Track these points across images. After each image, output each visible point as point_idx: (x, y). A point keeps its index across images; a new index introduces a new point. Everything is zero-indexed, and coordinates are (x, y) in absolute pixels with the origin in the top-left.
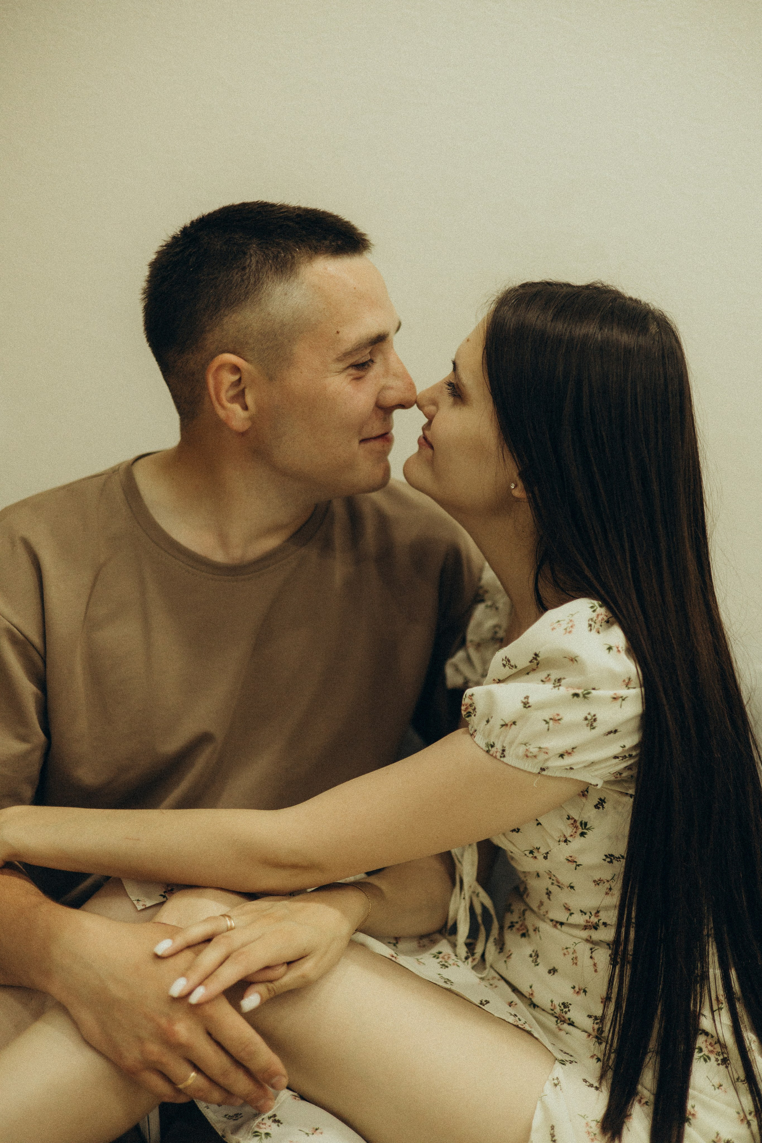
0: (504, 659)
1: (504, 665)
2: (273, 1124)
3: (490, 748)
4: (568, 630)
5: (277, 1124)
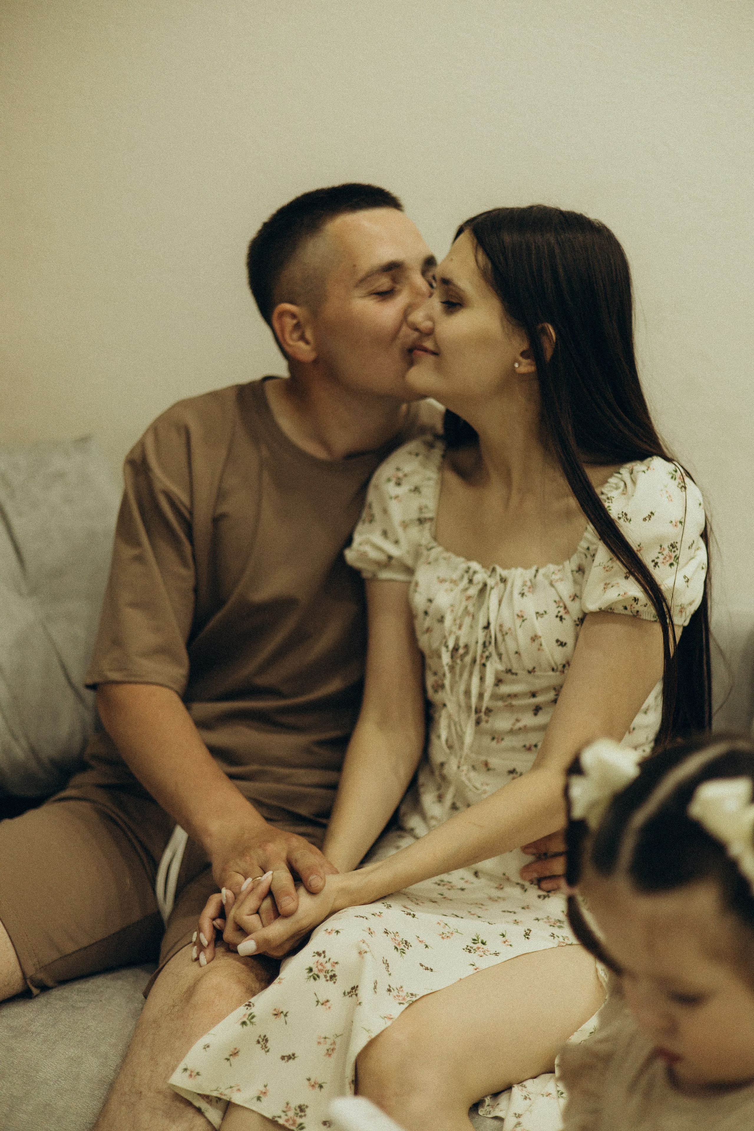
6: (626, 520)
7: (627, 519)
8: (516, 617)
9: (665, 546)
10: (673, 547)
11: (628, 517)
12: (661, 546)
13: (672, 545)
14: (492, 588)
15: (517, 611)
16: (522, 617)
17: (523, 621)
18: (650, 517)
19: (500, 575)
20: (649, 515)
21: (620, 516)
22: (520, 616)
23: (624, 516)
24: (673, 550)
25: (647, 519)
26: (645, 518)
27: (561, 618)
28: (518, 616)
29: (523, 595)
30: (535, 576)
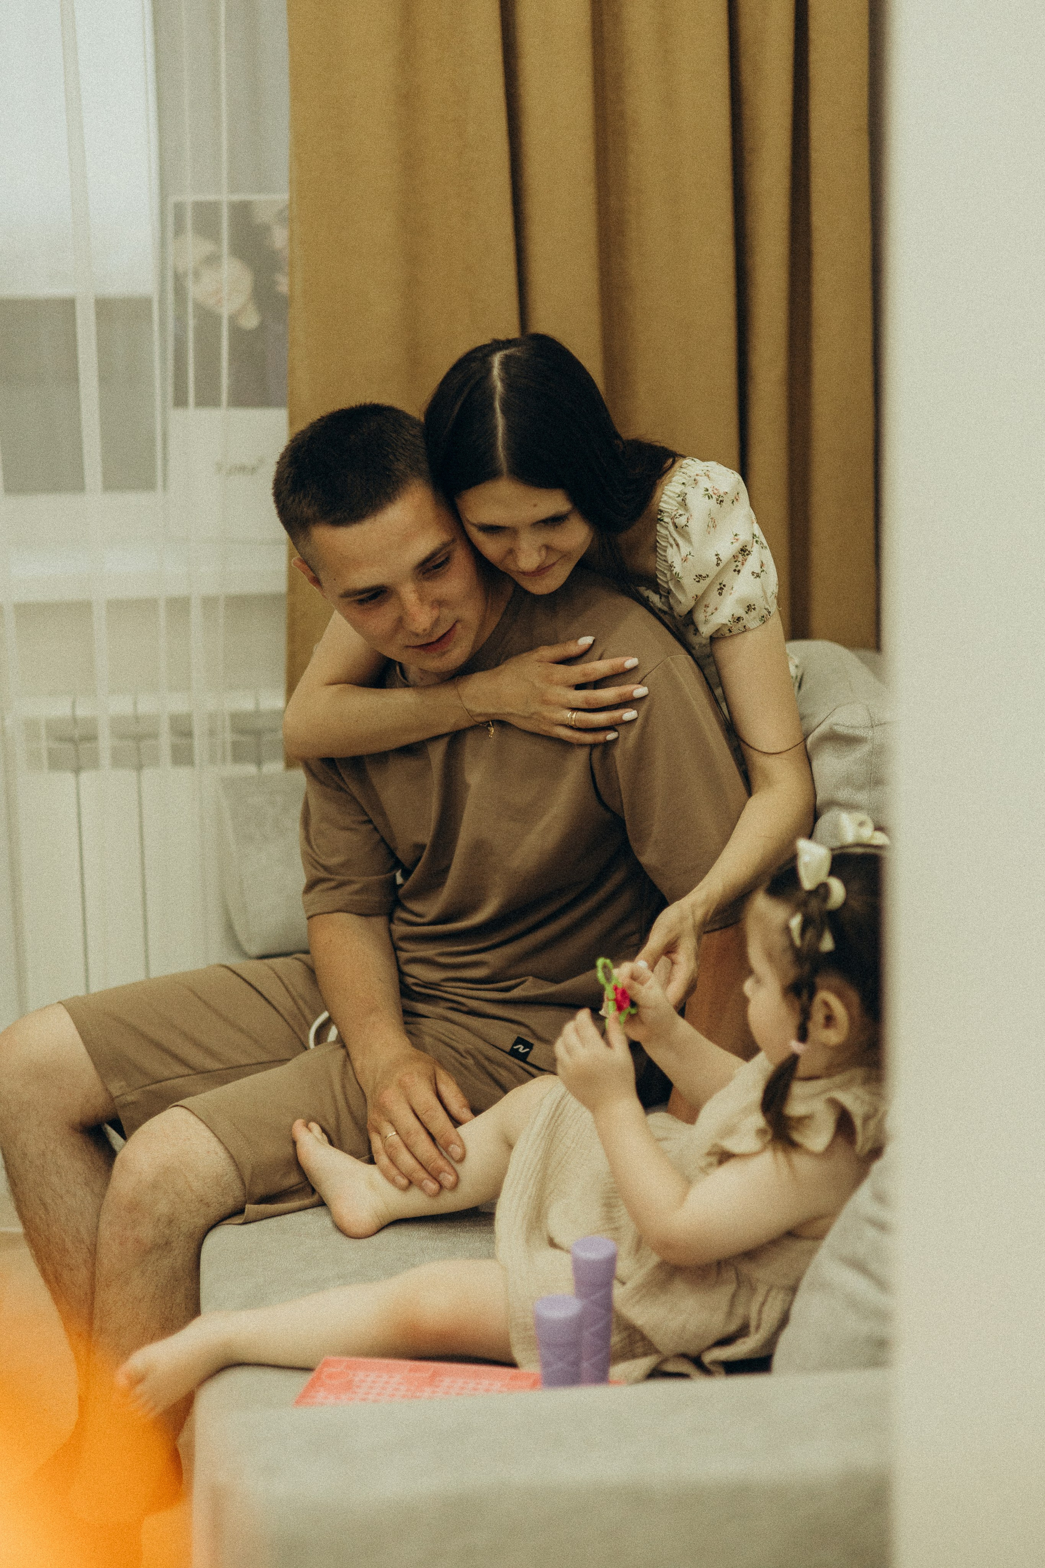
7: (704, 577)
24: (745, 554)
25: (719, 562)
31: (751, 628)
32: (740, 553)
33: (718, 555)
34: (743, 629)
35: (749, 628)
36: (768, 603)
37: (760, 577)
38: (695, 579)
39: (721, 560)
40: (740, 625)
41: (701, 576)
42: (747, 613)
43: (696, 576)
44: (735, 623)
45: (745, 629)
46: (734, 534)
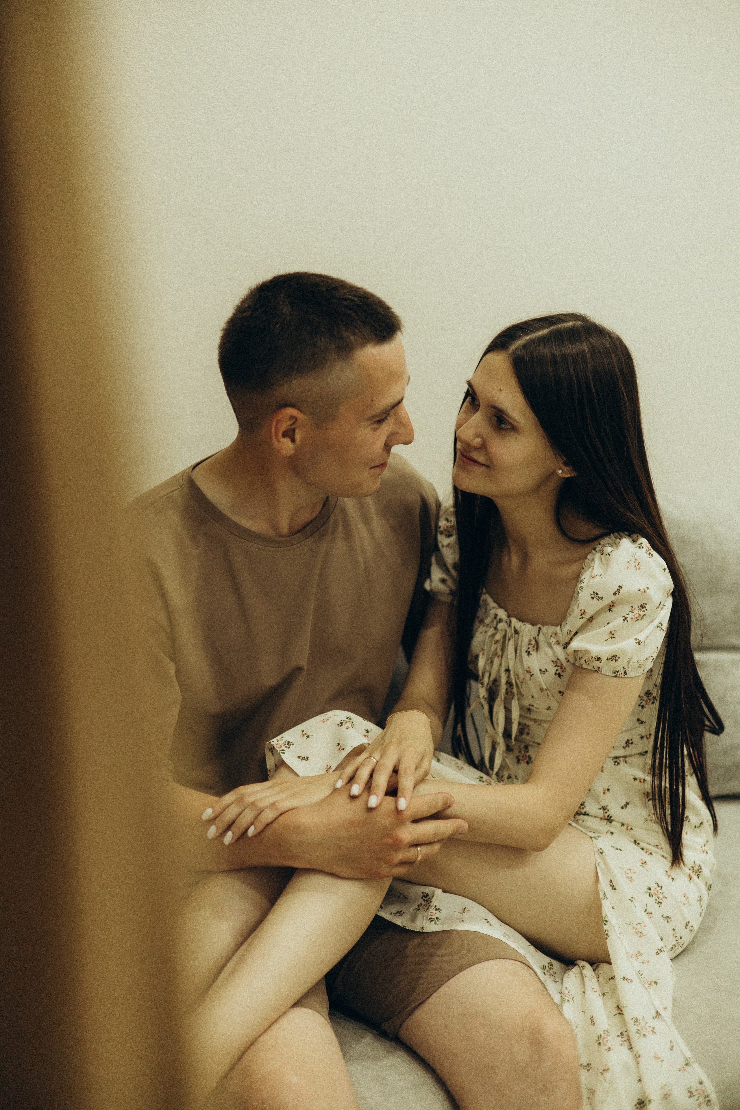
0: (592, 593)
1: (593, 598)
2: (436, 911)
3: (617, 673)
4: (637, 567)
5: (438, 911)
6: (598, 599)
7: (598, 597)
8: (526, 672)
9: (636, 606)
10: (643, 608)
11: (600, 596)
12: (632, 607)
13: (641, 606)
14: (509, 639)
15: (526, 667)
16: (530, 672)
17: (531, 675)
18: (620, 590)
19: (514, 627)
20: (618, 589)
21: (593, 596)
22: (529, 672)
23: (596, 595)
24: (642, 610)
25: (617, 593)
26: (615, 593)
27: (560, 675)
28: (527, 671)
29: (529, 653)
30: (538, 635)
31: (603, 673)
32: (638, 608)
33: (622, 588)
34: (596, 669)
35: (601, 671)
36: (628, 665)
37: (639, 645)
38: (591, 594)
39: (619, 593)
40: (597, 664)
41: (597, 594)
42: (608, 659)
43: (594, 592)
44: (595, 659)
45: (598, 670)
46: (648, 587)
